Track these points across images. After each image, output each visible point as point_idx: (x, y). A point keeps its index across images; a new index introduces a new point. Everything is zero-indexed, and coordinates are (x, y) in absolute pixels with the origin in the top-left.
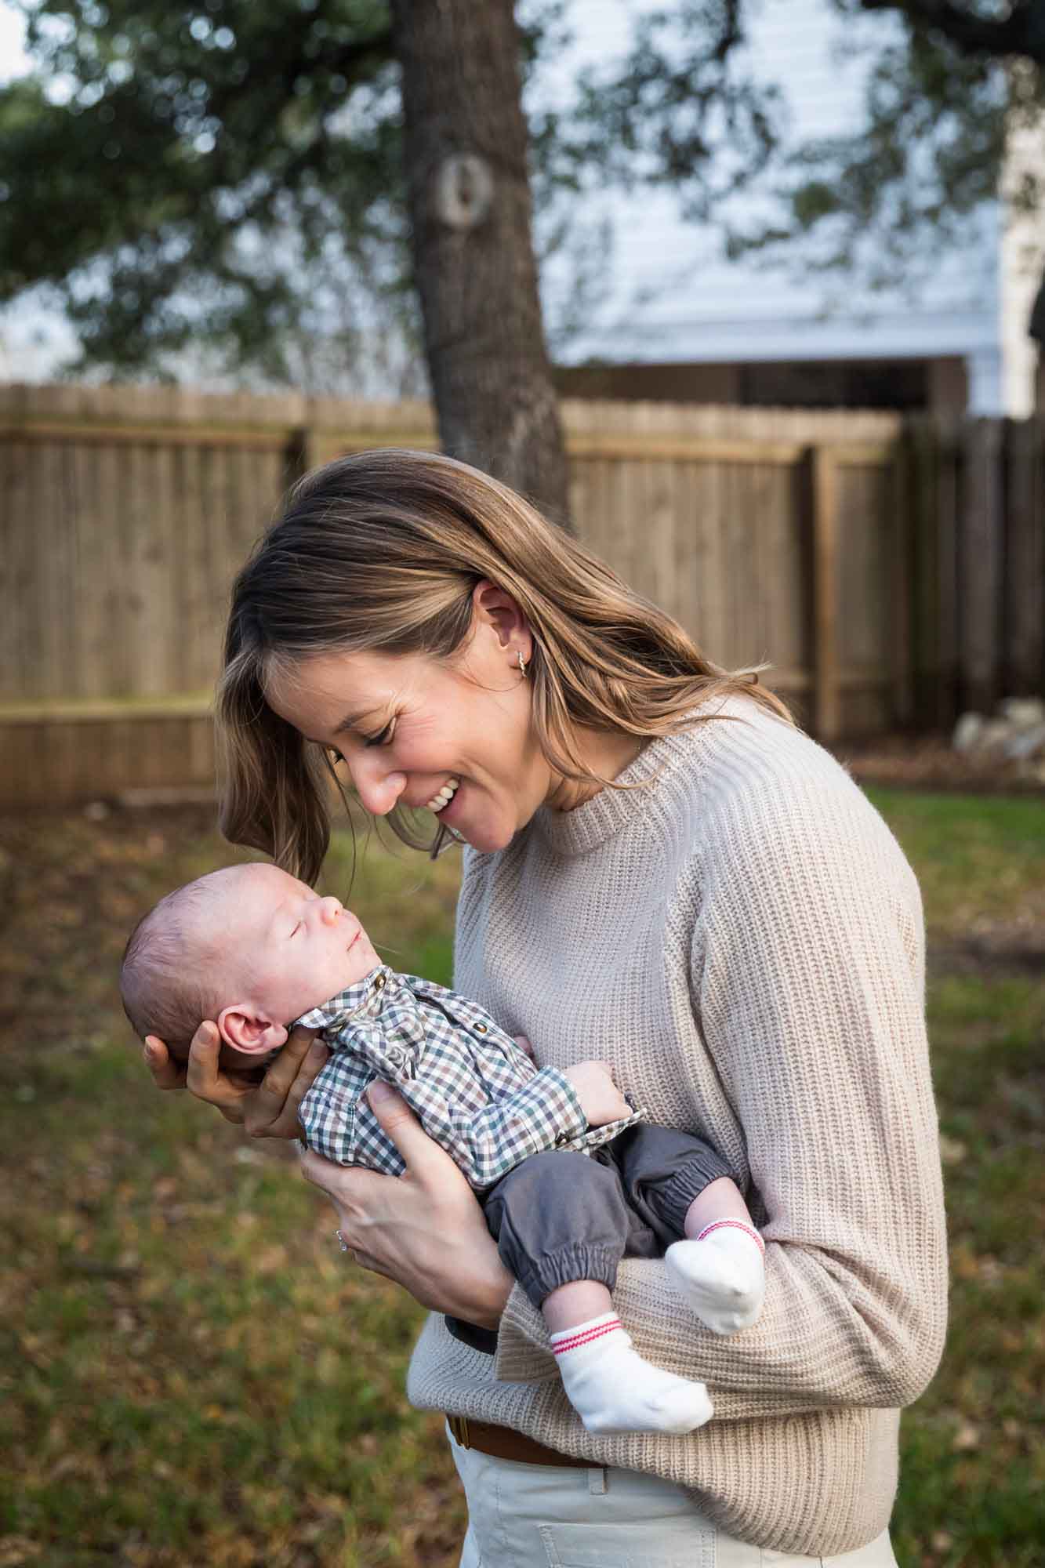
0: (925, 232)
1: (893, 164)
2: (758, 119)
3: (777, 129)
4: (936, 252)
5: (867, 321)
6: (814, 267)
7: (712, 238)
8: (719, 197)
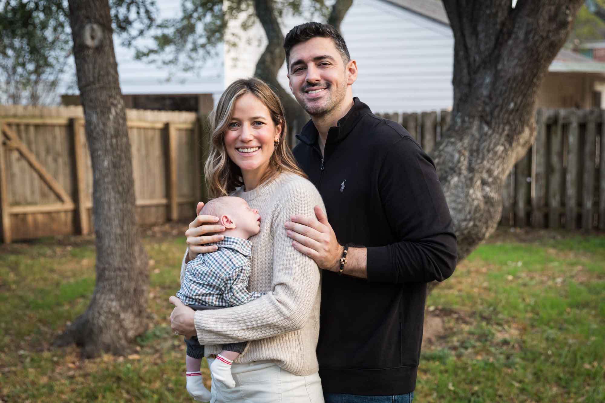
0: (201, 51)
1: (191, 29)
2: (147, 12)
3: (154, 16)
4: (204, 59)
5: (183, 82)
6: (165, 63)
7: (132, 52)
8: (134, 38)
